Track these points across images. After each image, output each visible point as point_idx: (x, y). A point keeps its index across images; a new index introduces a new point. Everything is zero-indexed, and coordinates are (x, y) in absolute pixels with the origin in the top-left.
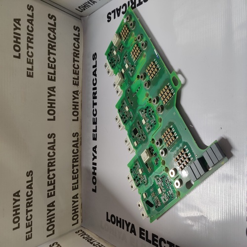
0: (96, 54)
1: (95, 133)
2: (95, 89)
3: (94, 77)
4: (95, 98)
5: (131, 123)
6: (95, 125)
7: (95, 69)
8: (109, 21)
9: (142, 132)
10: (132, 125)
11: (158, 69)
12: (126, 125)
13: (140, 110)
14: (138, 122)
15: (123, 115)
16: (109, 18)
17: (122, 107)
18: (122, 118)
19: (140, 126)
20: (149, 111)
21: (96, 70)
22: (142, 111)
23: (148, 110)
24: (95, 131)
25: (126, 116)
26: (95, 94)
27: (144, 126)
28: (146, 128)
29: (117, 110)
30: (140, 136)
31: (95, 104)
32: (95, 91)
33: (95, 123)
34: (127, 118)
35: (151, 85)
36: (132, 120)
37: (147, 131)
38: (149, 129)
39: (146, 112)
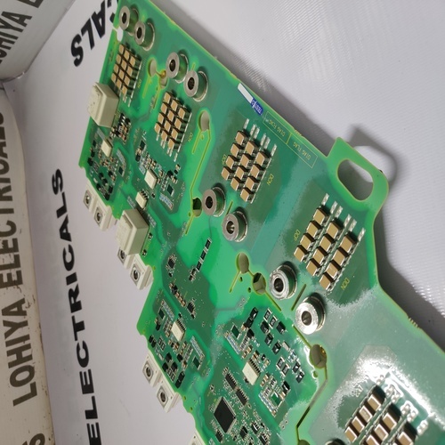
0: (58, 173)
1: (92, 422)
2: (72, 279)
3: (65, 244)
4: (76, 307)
5: (199, 383)
6: (90, 395)
7: (63, 218)
8: (77, 63)
9: (250, 413)
10: (207, 390)
11: (267, 154)
12: (185, 390)
13: (226, 328)
14: (228, 377)
15: (169, 357)
16: (77, 52)
17: (158, 327)
18: (165, 367)
19: (239, 394)
20: (265, 325)
21: (66, 221)
22: (236, 332)
23: (257, 326)
24: (91, 414)
25: (180, 358)
26: (73, 294)
27: (254, 390)
28: (264, 399)
29: (144, 340)
30: (243, 433)
31: (79, 327)
32: (73, 286)
33: (88, 389)
34: (183, 368)
35: (252, 222)
36: (202, 373)
37: (271, 408)
38: (277, 401)
39: (251, 334)
